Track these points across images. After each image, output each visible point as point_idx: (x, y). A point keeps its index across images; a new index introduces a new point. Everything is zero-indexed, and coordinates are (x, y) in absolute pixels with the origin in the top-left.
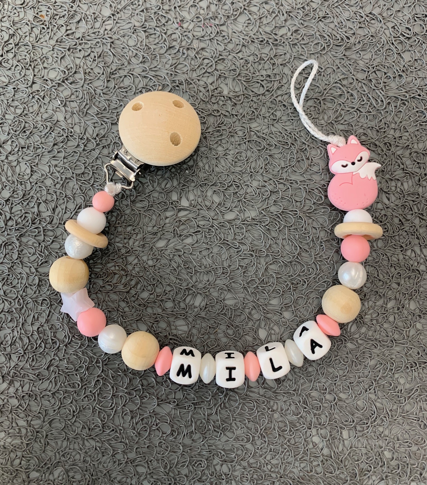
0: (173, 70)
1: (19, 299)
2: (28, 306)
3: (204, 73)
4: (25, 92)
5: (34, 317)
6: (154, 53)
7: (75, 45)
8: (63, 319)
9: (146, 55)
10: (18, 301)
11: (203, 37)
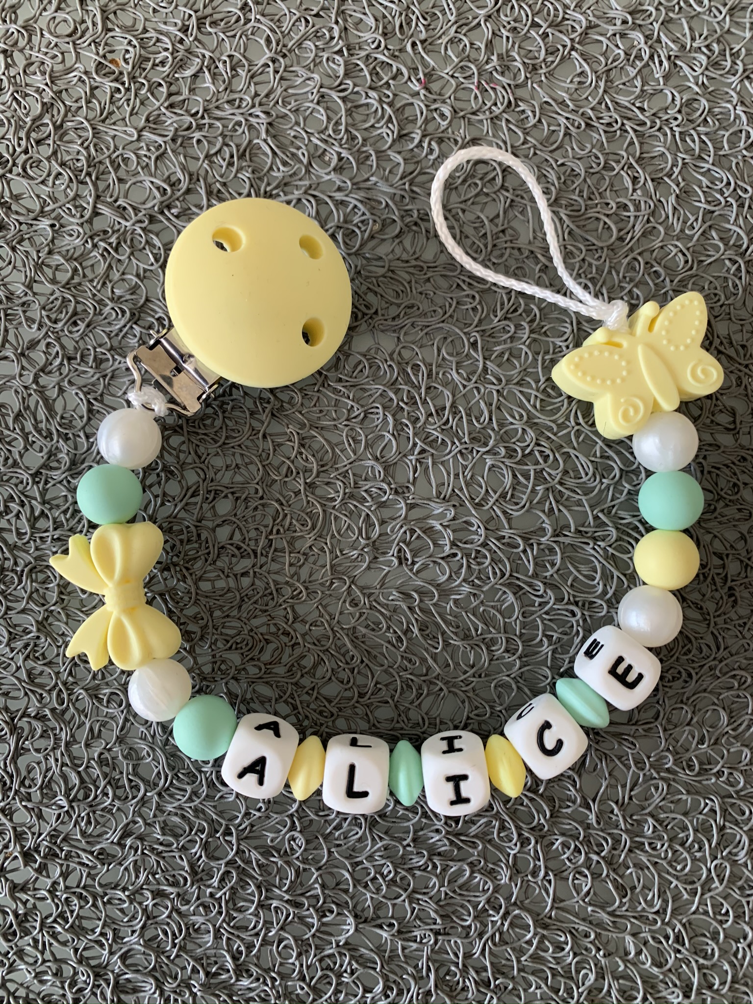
0: (407, 187)
1: (61, 690)
2: (77, 705)
3: (477, 195)
4: (76, 235)
5: (91, 729)
6: (365, 149)
7: (189, 128)
8: (153, 737)
9: (345, 154)
10: (58, 695)
11: (474, 113)
